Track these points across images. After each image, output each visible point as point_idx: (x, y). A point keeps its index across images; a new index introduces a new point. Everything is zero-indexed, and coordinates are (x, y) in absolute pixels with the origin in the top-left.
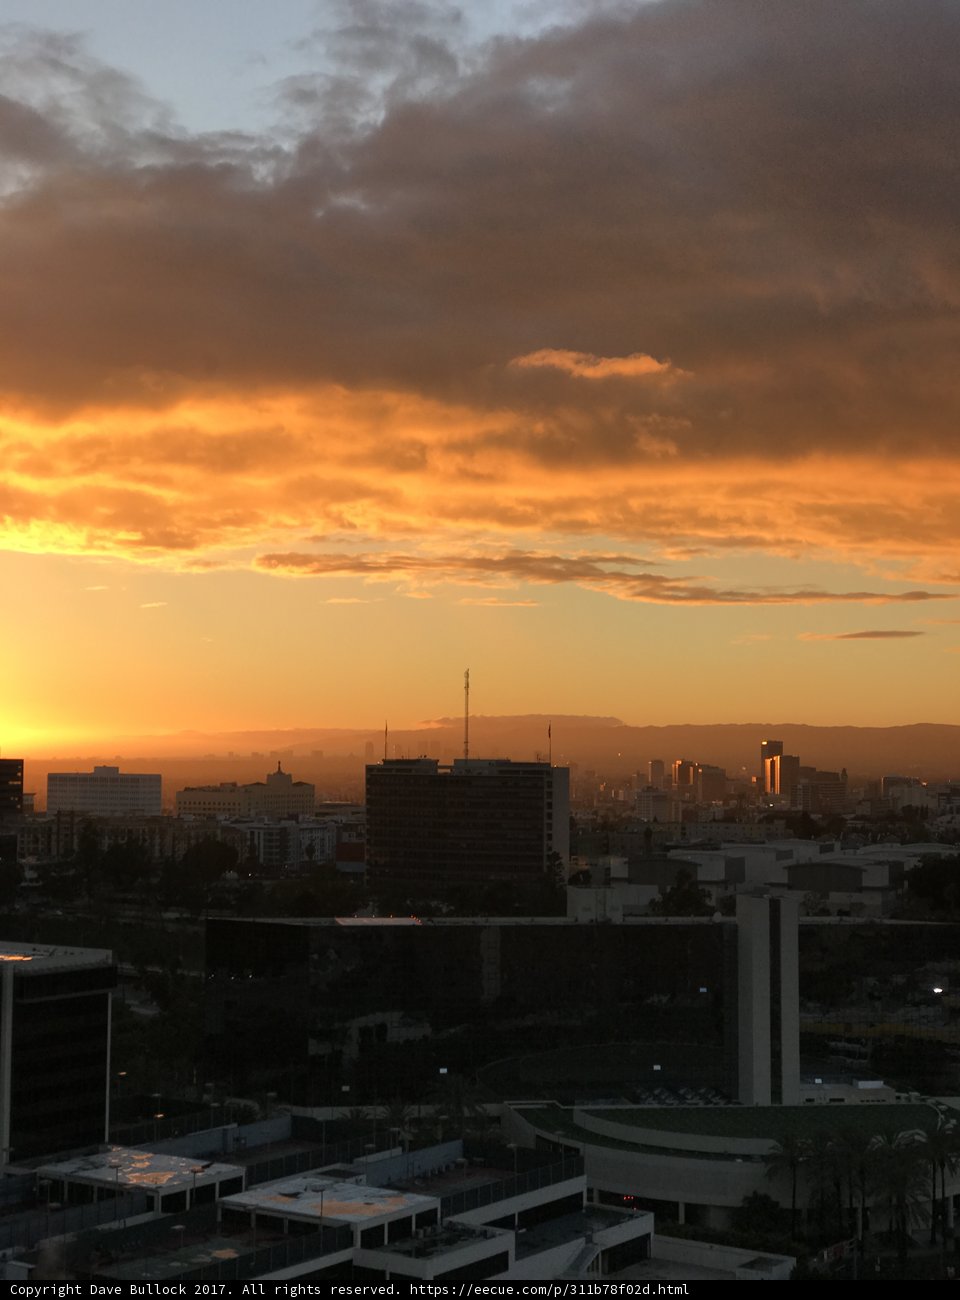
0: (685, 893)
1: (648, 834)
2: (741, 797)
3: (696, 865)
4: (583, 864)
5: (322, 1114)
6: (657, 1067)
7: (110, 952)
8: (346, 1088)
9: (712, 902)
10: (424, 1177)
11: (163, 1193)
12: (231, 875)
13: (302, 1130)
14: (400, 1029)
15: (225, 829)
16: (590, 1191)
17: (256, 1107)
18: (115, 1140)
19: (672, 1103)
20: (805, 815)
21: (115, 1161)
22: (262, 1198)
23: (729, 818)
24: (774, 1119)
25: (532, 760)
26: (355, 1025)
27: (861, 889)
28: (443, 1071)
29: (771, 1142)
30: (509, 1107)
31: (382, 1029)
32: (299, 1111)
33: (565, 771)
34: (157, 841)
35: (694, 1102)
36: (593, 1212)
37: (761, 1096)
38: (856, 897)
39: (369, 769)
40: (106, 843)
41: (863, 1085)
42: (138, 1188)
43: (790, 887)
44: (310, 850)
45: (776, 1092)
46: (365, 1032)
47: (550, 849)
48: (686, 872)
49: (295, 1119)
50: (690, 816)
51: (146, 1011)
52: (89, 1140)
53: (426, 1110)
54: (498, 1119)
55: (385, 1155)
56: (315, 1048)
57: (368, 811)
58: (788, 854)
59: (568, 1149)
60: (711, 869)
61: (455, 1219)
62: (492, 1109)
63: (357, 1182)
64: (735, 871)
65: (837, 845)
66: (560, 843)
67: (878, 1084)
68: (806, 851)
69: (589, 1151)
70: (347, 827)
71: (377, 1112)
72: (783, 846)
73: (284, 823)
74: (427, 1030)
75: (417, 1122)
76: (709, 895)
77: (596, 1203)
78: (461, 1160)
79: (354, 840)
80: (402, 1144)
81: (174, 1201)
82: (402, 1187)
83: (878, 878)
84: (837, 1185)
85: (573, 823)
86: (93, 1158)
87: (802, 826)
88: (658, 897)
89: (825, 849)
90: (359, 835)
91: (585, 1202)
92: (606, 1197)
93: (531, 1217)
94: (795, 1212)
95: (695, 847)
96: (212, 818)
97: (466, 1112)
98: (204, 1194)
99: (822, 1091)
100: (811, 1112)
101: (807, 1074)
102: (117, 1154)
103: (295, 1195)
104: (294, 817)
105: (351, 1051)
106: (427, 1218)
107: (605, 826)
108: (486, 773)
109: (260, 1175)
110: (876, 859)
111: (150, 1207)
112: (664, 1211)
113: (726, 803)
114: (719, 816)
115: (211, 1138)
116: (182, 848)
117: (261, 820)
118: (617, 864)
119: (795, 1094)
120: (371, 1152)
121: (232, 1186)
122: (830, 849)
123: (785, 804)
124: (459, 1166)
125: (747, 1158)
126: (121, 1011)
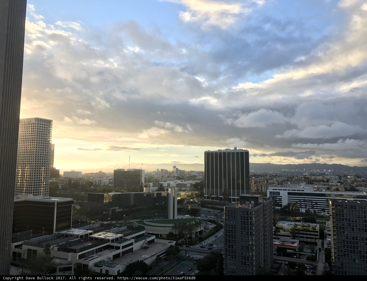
0: (161, 188)
1: (156, 179)
2: (170, 174)
3: (163, 184)
4: (146, 184)
5: (105, 223)
6: (156, 214)
7: (72, 199)
8: (109, 219)
9: (165, 189)
10: (121, 232)
11: (80, 235)
12: (93, 187)
13: (102, 225)
14: (118, 209)
15: (91, 180)
16: (146, 233)
17: (95, 222)
18: (72, 228)
19: (159, 219)
20: (179, 176)
21: (72, 231)
22: (96, 235)
23: (168, 177)
24: (174, 221)
25: (139, 169)
26: (111, 209)
27: (187, 187)
28: (124, 216)
29: (173, 224)
30: (134, 221)
31: (115, 210)
32: (102, 222)
33: (144, 170)
34: (81, 181)
35: (162, 219)
36: (146, 236)
37: (171, 218)
38: (186, 188)
39: (114, 170)
40: (72, 182)
41: (186, 216)
42: (76, 235)
43: (176, 187)
44: (105, 183)
45: (174, 217)
46: (112, 210)
47: (141, 182)
48: (161, 185)
49: (101, 223)
50: (162, 177)
51: (78, 207)
52: (68, 227)
53: (122, 222)
54: (132, 223)
55: (115, 228)
56: (104, 213)
57: (114, 177)
58: (176, 182)
59: (143, 227)
60: (165, 184)
61: (125, 238)
62: (132, 221)
63: (110, 233)
64: (169, 185)
65: (183, 181)
66: (143, 181)
67: (188, 215)
68: (179, 182)
69: (146, 227)
70: (111, 179)
71: (114, 222)
72: (175, 181)
73: (101, 179)
74: (122, 210)
75: (120, 223)
76: (165, 188)
77: (147, 234)
78: (126, 229)
79: (112, 181)
80: (118, 227)
81: (82, 237)
82: (117, 233)
83: (189, 185)
84: (182, 230)
85: (145, 178)
86: (69, 230)
87: (178, 178)
88: (157, 189)
89: (181, 181)
90: (113, 180)
91: (145, 234)
92: (149, 234)
93: (137, 237)
94: (176, 234)
95: (163, 181)
96: (89, 178)
97: (128, 222)
98: (86, 235)
99: (180, 217)
100: (178, 220)
101: (178, 214)
102: (73, 229)
103: (101, 235)
104: (103, 178)
105: (110, 213)
106: (121, 238)
107: (150, 178)
108: (132, 171)
109: (95, 232)
110: (189, 183)
111: (78, 238)
112: (157, 235)
113: (168, 175)
114: (167, 177)
115: (88, 227)
116: (85, 182)
117: (97, 178)
118: (151, 184)
119: (176, 217)
120: (113, 228)
121: (91, 234)
122: (182, 181)
123: (176, 175)
124: (126, 230)
125: (169, 227)
126: (74, 207)
